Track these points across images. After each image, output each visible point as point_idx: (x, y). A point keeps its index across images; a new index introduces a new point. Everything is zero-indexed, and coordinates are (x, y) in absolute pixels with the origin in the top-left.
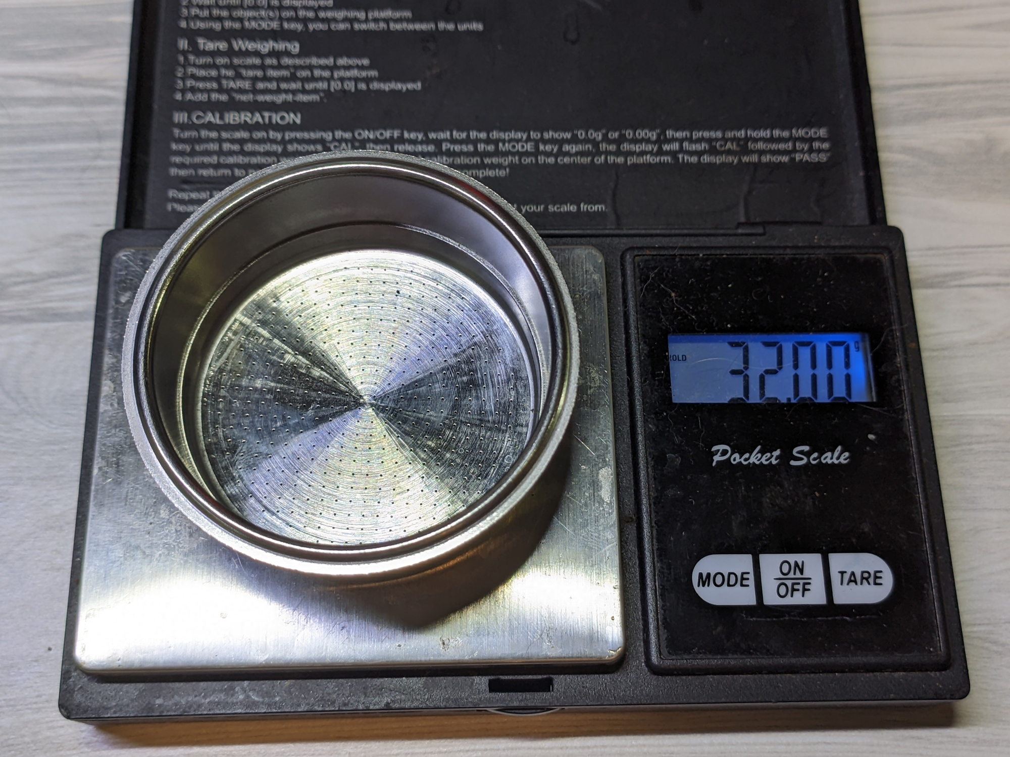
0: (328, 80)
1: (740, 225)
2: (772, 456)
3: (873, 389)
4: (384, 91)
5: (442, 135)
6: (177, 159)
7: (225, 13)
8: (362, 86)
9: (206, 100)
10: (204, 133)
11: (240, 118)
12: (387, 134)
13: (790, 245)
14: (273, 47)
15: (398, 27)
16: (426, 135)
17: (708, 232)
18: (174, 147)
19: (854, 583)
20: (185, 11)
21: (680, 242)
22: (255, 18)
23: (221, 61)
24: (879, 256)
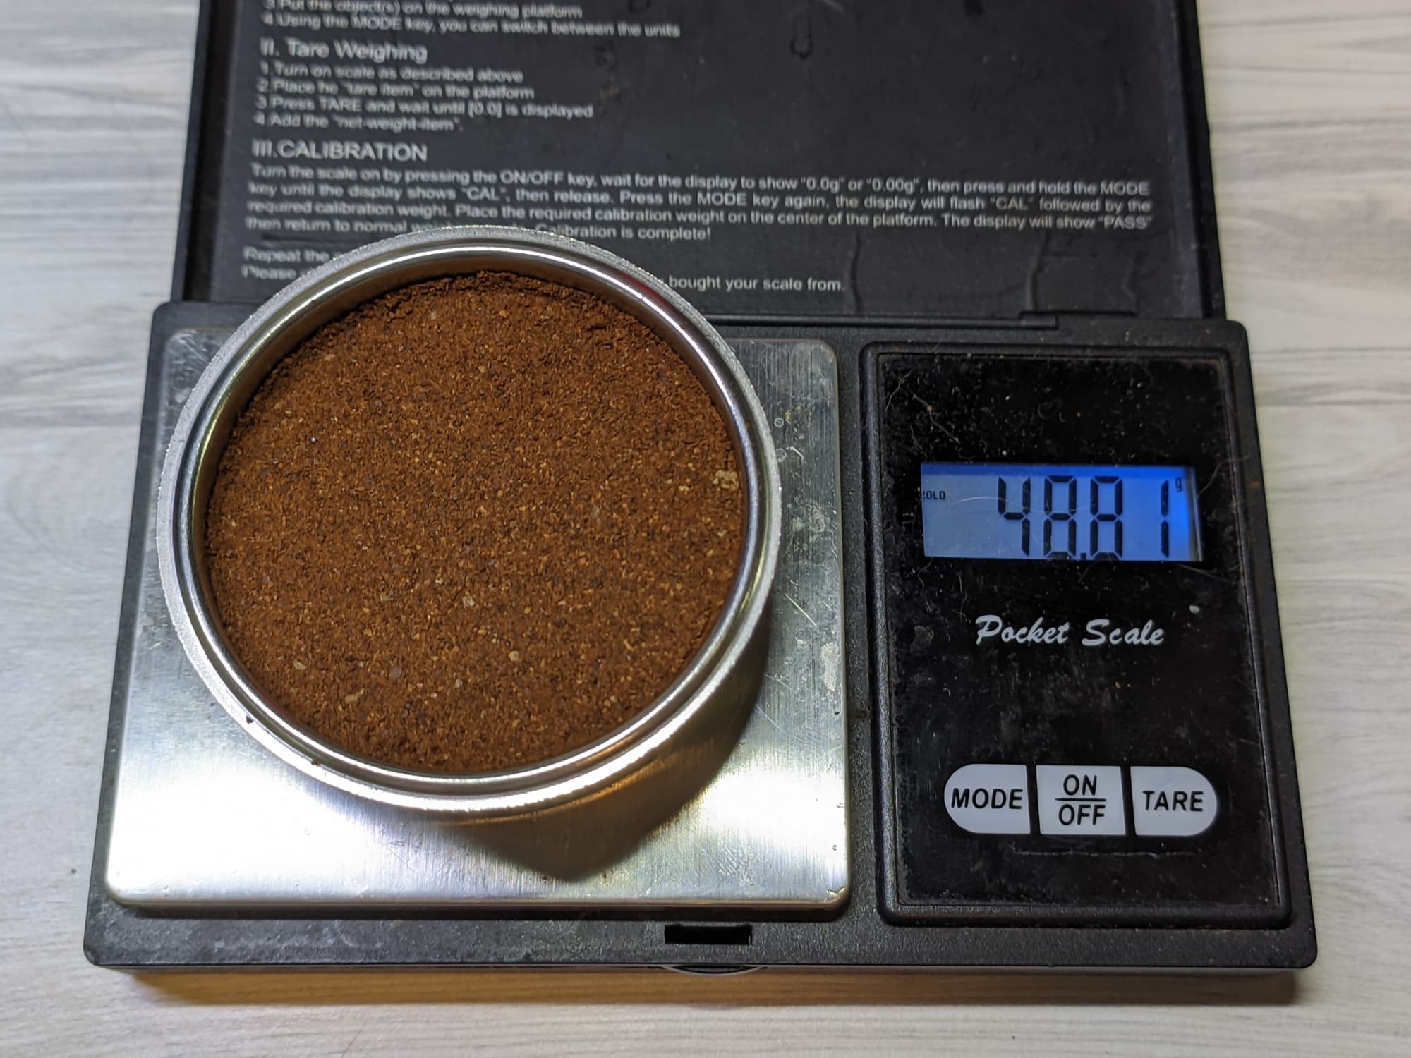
0: (466, 101)
1: (1024, 314)
2: (1058, 632)
3: (1199, 541)
4: (542, 117)
5: (620, 181)
6: (257, 206)
7: (326, 5)
8: (512, 110)
9: (298, 124)
10: (294, 171)
11: (343, 151)
12: (545, 177)
13: (1092, 344)
14: (391, 53)
15: (563, 29)
16: (598, 180)
17: (980, 322)
18: (253, 188)
19: (1164, 808)
20: (271, 2)
21: (942, 336)
22: (366, 13)
23: (319, 71)
24: (1213, 362)
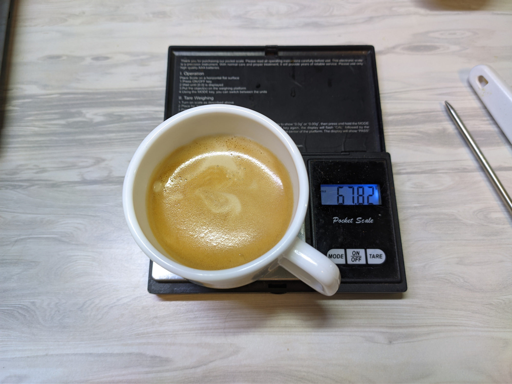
1: (342, 152)
2: (350, 220)
3: (380, 201)
7: (192, 89)
13: (357, 158)
14: (206, 99)
15: (242, 92)
17: (333, 154)
19: (373, 258)
20: (180, 88)
21: (324, 157)
22: (201, 90)
23: (191, 103)
24: (383, 161)
